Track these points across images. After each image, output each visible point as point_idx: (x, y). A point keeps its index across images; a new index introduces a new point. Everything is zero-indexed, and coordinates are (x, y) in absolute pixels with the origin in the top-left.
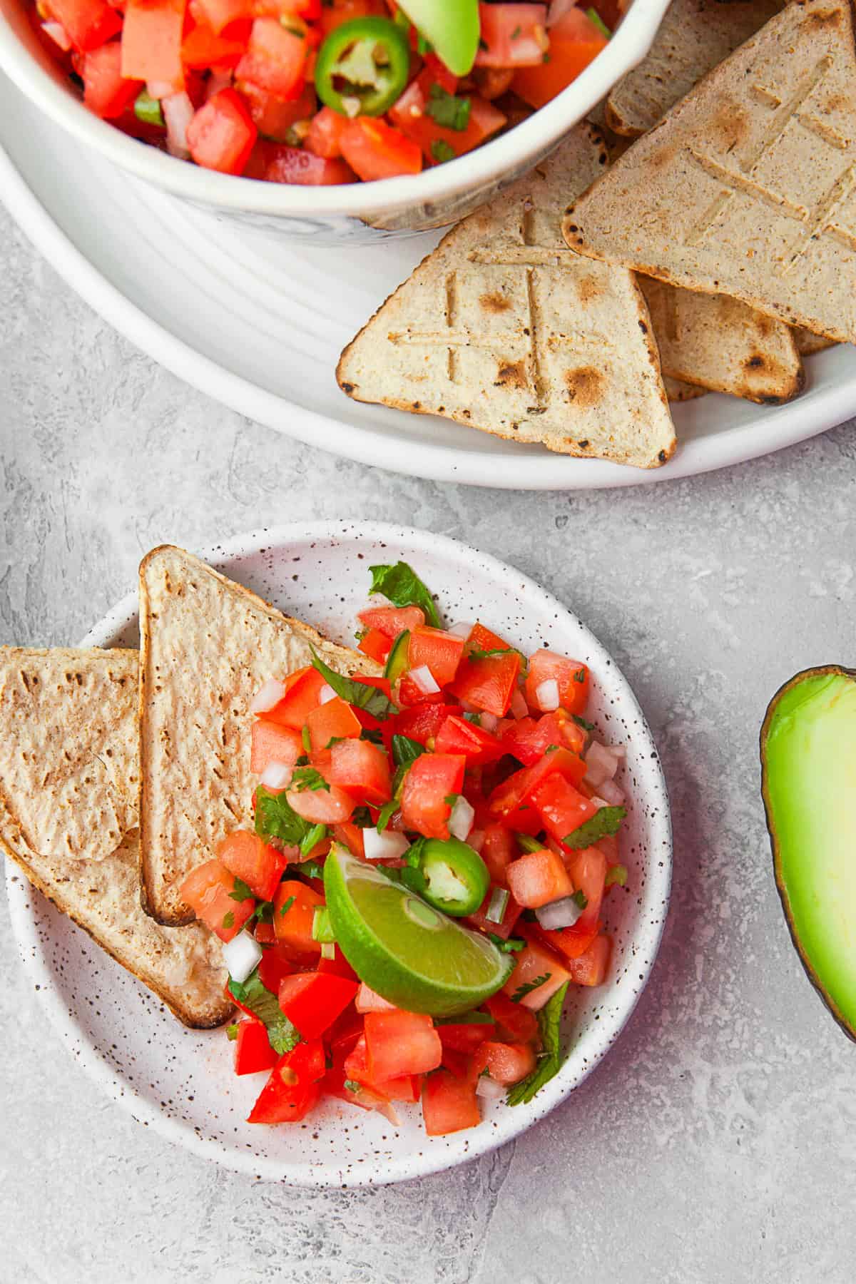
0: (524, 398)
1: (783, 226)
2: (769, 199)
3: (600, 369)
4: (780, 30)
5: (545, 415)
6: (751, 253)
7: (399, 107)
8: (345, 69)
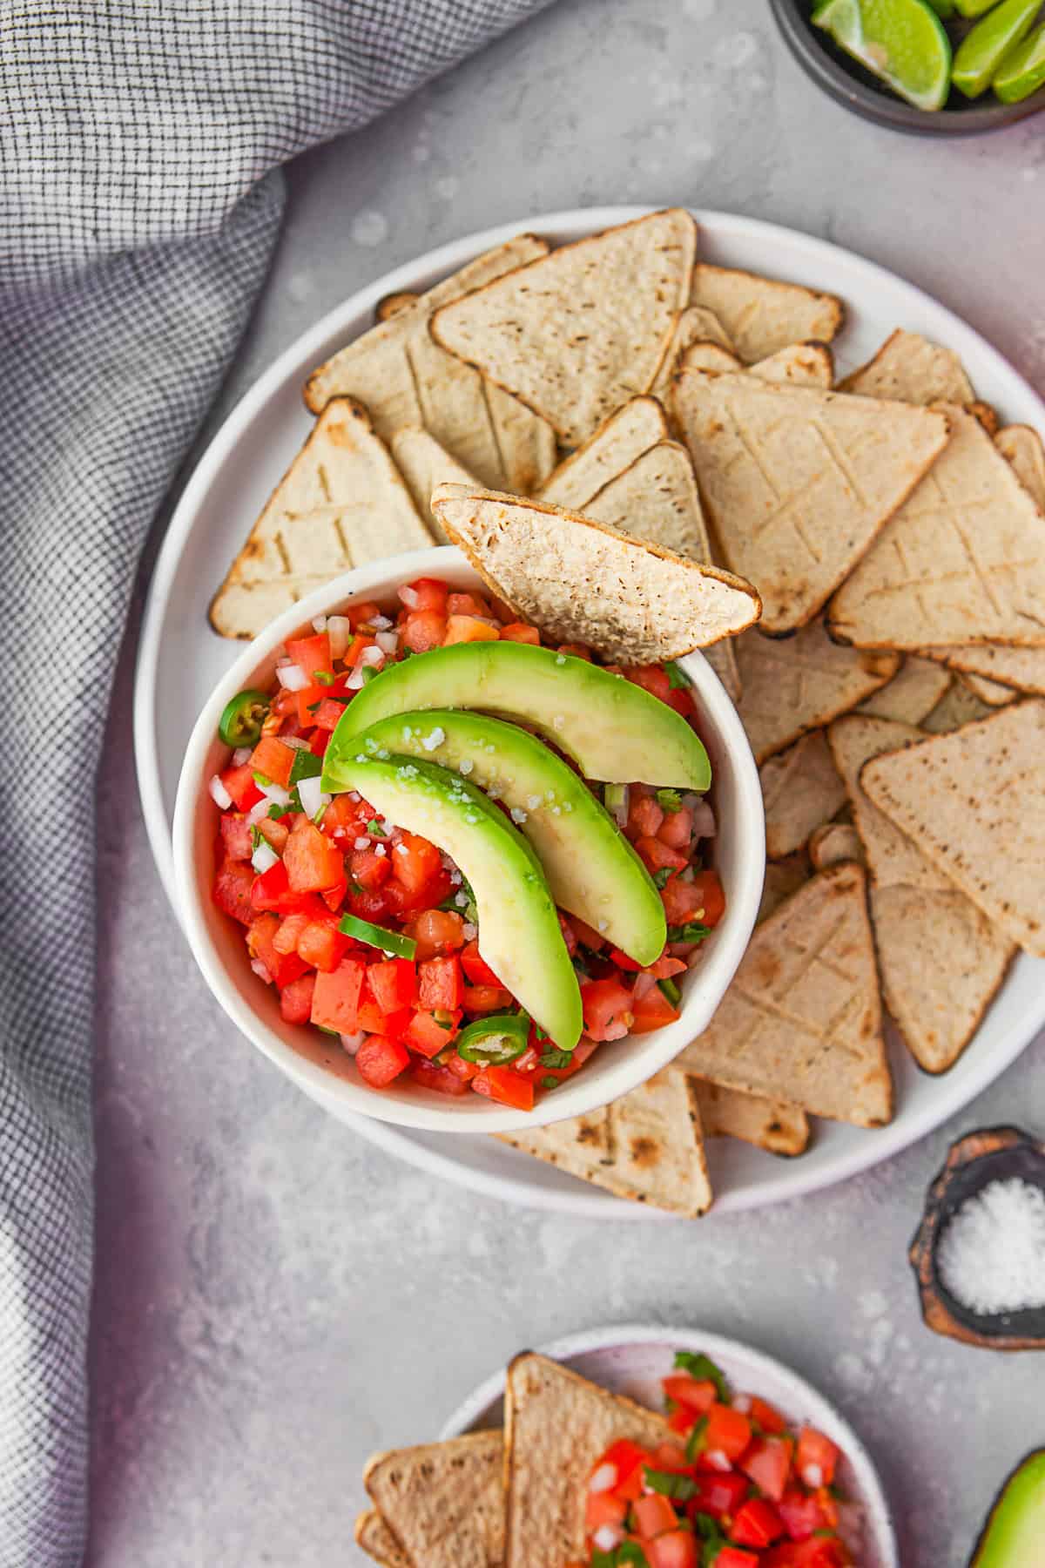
0: (598, 1154)
1: (802, 1040)
2: (792, 1021)
3: (657, 1141)
4: (810, 896)
5: (614, 1168)
6: (778, 1061)
7: (519, 1064)
8: (481, 1046)
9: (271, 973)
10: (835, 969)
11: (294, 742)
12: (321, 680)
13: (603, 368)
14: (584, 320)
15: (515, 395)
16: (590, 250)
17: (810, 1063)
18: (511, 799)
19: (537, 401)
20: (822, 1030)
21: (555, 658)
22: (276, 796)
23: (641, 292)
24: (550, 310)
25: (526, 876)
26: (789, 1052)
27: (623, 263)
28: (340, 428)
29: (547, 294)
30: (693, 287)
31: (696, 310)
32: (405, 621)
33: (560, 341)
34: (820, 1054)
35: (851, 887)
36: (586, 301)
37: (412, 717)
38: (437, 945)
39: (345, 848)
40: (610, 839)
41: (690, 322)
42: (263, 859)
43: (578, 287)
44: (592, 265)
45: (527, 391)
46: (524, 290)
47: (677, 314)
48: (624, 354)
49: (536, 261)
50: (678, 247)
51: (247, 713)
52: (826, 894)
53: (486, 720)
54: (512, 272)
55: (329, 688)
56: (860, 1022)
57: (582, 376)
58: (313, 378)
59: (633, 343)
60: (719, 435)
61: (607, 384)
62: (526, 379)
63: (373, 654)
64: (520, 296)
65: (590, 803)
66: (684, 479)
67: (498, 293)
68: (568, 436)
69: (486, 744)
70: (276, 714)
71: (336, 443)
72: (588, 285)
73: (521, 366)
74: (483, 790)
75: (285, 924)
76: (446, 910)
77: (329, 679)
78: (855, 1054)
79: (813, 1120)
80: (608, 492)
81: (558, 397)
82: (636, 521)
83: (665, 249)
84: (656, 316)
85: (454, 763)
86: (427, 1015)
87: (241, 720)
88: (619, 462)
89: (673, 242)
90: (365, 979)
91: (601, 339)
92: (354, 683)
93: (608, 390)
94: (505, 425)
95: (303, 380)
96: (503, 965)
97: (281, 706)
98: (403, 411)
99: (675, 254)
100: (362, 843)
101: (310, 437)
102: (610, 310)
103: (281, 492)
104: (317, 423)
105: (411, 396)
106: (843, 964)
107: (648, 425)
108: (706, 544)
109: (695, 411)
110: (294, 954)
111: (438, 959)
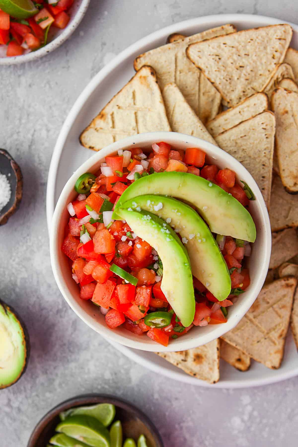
0: (182, 357)
1: (258, 333)
2: (257, 326)
3: (203, 356)
5: (186, 363)
6: (248, 338)
7: (166, 329)
8: (153, 321)
9: (79, 280)
10: (277, 313)
11: (103, 196)
12: (118, 174)
13: (247, 80)
14: (244, 60)
15: (213, 83)
16: (252, 33)
17: (258, 342)
18: (183, 234)
19: (220, 87)
20: (266, 332)
21: (208, 184)
22: (93, 215)
23: (267, 53)
24: (233, 54)
25: (185, 263)
26: (253, 336)
27: (263, 41)
28: (145, 78)
29: (233, 47)
30: (286, 56)
31: (286, 65)
32: (153, 157)
33: (233, 66)
34: (263, 340)
35: (291, 286)
36: (246, 53)
37: (151, 196)
38: (145, 281)
39: (117, 240)
40: (217, 254)
41: (282, 69)
42: (85, 238)
43: (244, 47)
44: (252, 40)
45: (217, 82)
46: (224, 44)
47: (278, 65)
48: (255, 76)
49: (231, 33)
50: (285, 39)
51: (86, 182)
52: (282, 286)
53: (179, 203)
54: (222, 36)
55: (119, 178)
56: (280, 332)
57: (239, 81)
58: (139, 57)
59: (260, 72)
60: (286, 115)
61: (247, 86)
62: (218, 78)
63: (140, 168)
64: (223, 46)
65: (212, 240)
66: (272, 127)
67: (214, 43)
68: (228, 103)
69: (178, 211)
70: (97, 184)
71: (142, 83)
72: (248, 47)
73: (217, 73)
74: (173, 229)
75: (89, 263)
76: (150, 269)
77: (121, 175)
78: (274, 342)
79: (252, 361)
80: (242, 125)
81: (228, 87)
82: (249, 138)
83: (280, 39)
84: (271, 64)
85: (164, 217)
86: (137, 306)
87: (84, 183)
88: (246, 115)
89: (283, 37)
90: (115, 289)
91: (249, 69)
92: (130, 177)
93: (247, 89)
94: (204, 94)
95: (136, 57)
96: (169, 293)
97: (100, 181)
98: (169, 78)
99: (283, 42)
100: (124, 239)
101: (132, 78)
102: (255, 58)
103: (117, 97)
104: (136, 74)
105: (174, 74)
106: (279, 311)
107: (261, 104)
108: (272, 153)
109: (279, 104)
110: (90, 276)
111: (144, 287)
